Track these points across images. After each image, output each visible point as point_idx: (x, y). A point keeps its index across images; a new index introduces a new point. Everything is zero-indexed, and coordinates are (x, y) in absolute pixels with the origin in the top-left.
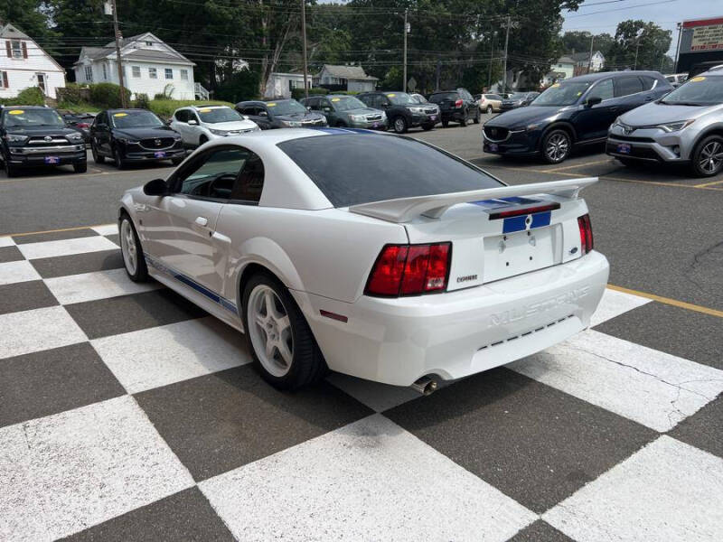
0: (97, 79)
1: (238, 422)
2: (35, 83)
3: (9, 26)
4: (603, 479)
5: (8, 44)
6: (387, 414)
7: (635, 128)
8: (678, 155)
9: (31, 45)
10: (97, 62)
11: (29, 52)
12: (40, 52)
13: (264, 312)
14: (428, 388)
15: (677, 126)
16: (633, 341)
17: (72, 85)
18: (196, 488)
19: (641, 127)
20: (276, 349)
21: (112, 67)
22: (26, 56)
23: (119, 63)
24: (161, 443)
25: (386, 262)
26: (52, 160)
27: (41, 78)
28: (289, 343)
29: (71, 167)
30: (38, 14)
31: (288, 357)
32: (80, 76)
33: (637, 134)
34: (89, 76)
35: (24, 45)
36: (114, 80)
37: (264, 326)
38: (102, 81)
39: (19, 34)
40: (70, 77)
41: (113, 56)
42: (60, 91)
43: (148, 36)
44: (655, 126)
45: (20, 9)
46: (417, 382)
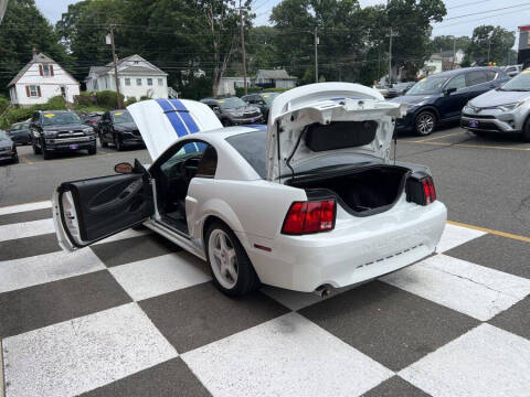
0: (101, 88)
1: (204, 318)
2: (59, 93)
3: (41, 54)
4: (440, 350)
5: (40, 67)
6: (300, 312)
7: (481, 109)
8: (513, 127)
9: (56, 67)
10: (101, 76)
11: (55, 72)
12: (63, 72)
13: (219, 247)
14: (324, 293)
15: (511, 107)
16: (470, 261)
17: (84, 93)
18: (179, 358)
19: (485, 108)
20: (227, 271)
21: (111, 80)
22: (52, 74)
23: (116, 76)
24: (156, 331)
25: (294, 213)
26: (74, 147)
27: (63, 89)
28: (235, 266)
29: (86, 151)
30: (60, 46)
31: (235, 276)
32: (90, 87)
33: (483, 113)
34: (95, 87)
35: (52, 67)
36: (113, 88)
37: (220, 256)
38: (105, 89)
39: (48, 60)
40: (83, 88)
41: (112, 72)
42: (76, 98)
43: (136, 57)
44: (495, 107)
45: (48, 43)
46: (317, 289)
